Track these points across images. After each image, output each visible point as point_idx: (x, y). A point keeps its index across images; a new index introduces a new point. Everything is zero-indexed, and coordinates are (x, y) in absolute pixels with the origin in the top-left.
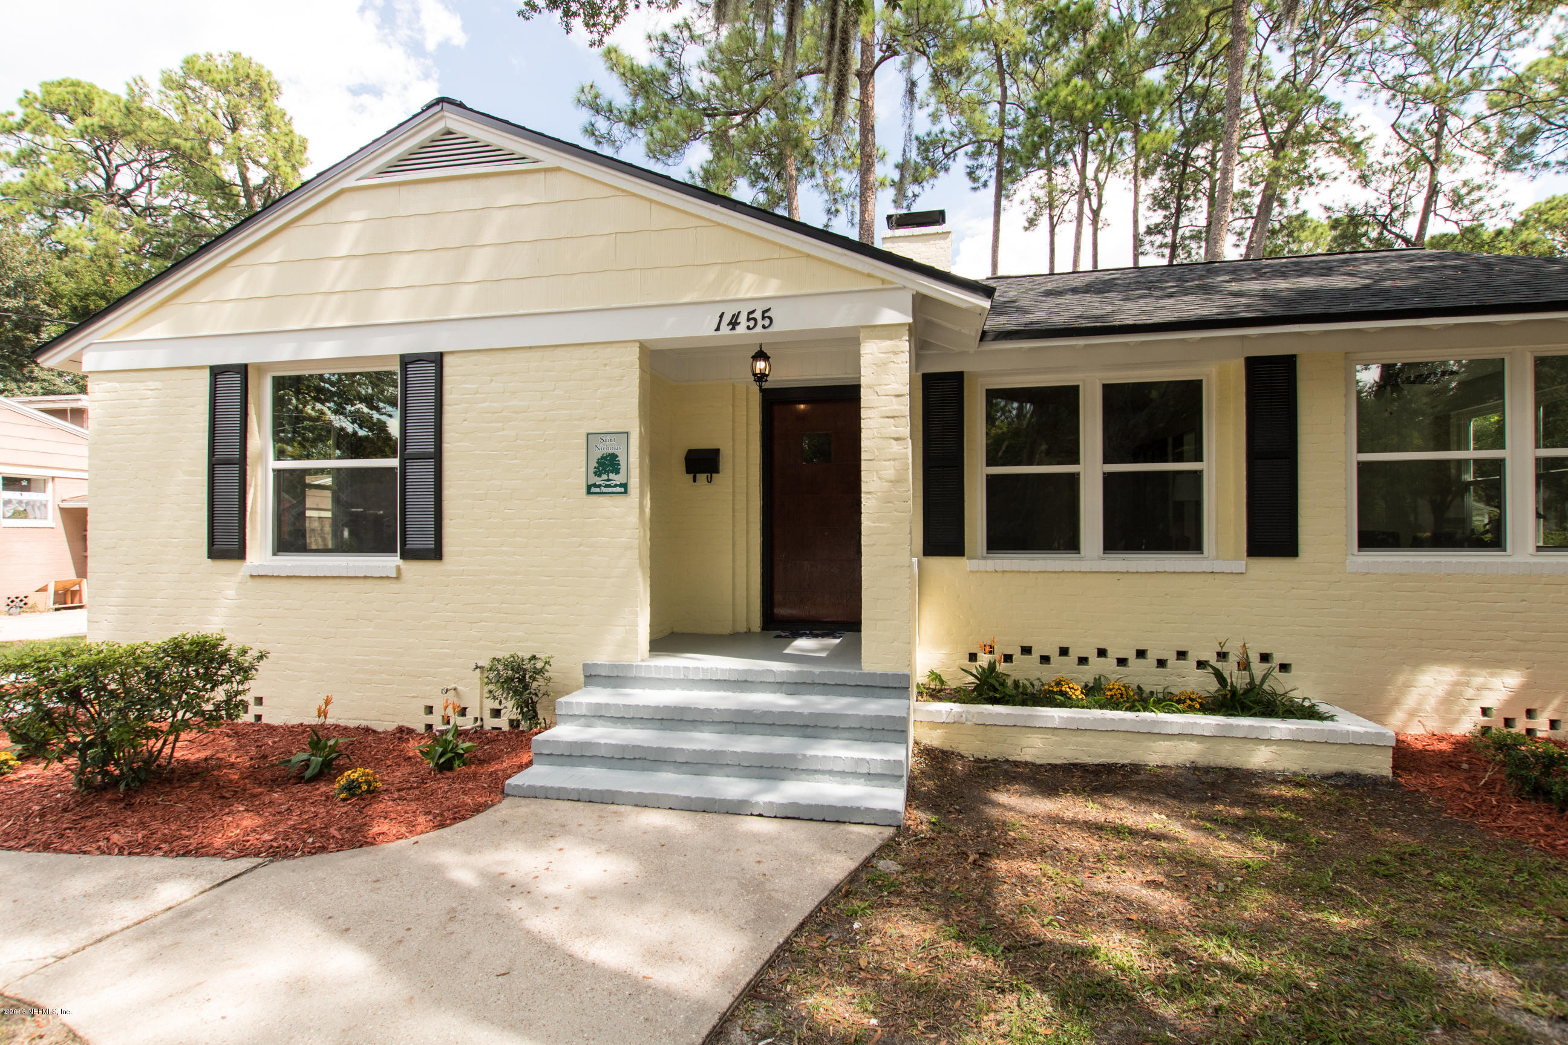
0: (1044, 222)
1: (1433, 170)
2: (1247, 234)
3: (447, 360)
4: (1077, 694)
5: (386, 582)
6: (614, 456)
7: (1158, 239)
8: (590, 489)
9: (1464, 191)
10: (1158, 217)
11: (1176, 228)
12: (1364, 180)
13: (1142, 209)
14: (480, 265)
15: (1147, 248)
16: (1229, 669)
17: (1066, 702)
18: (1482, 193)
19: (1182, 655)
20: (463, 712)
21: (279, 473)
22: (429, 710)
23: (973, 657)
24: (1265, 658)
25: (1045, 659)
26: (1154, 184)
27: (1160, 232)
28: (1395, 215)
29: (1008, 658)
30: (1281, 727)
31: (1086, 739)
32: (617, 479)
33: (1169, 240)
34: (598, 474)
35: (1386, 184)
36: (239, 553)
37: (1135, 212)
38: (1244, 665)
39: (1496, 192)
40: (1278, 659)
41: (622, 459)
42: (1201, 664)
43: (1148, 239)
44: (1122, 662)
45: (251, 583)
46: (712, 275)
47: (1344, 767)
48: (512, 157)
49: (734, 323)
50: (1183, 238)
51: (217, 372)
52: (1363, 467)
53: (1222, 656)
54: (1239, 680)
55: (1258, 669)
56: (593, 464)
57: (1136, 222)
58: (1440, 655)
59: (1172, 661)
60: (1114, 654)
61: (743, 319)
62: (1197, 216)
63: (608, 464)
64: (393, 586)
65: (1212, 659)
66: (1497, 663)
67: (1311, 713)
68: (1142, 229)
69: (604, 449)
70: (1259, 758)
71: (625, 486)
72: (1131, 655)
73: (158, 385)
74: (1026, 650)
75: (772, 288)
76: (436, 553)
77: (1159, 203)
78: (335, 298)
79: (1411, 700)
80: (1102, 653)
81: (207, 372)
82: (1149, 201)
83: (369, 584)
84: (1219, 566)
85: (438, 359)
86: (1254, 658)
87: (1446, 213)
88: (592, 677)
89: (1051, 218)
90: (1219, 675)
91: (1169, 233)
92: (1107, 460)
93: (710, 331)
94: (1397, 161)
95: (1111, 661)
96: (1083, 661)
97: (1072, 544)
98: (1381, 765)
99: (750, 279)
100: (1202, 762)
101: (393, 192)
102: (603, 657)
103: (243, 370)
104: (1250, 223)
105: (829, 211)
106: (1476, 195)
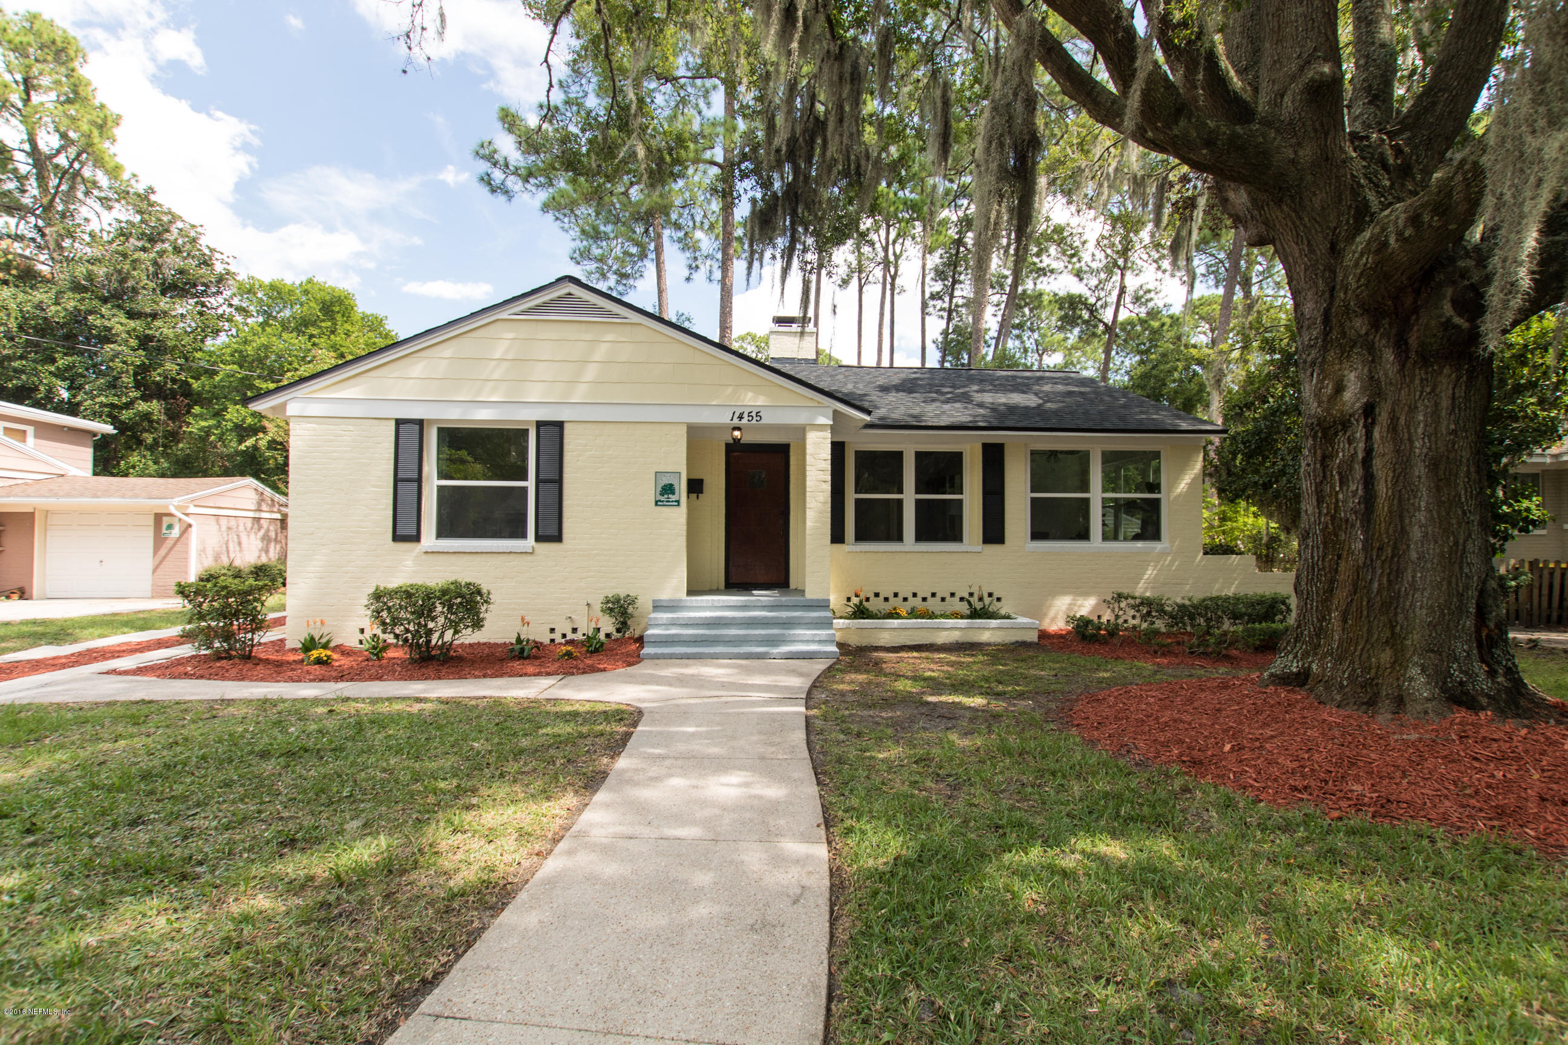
0: (854, 283)
1: (1123, 275)
2: (1003, 306)
3: (566, 426)
4: (904, 614)
5: (524, 557)
6: (671, 485)
7: (939, 304)
8: (656, 503)
9: (1141, 293)
10: (938, 287)
11: (952, 297)
12: (1079, 275)
13: (928, 279)
14: (591, 373)
15: (930, 310)
16: (974, 600)
17: (898, 616)
18: (1152, 295)
19: (953, 595)
20: (575, 630)
21: (441, 489)
22: (552, 630)
23: (849, 599)
24: (990, 595)
25: (886, 599)
26: (935, 260)
27: (940, 298)
28: (1099, 303)
29: (868, 599)
30: (994, 623)
31: (909, 633)
32: (673, 498)
33: (946, 305)
34: (662, 494)
35: (1094, 282)
36: (417, 538)
37: (923, 283)
38: (981, 599)
39: (1161, 295)
40: (995, 596)
41: (676, 487)
42: (962, 599)
43: (931, 303)
44: (924, 599)
45: (424, 557)
46: (730, 390)
47: (1019, 639)
48: (610, 314)
49: (741, 418)
50: (957, 306)
51: (399, 422)
52: (1033, 500)
53: (971, 594)
54: (978, 605)
55: (987, 600)
56: (659, 489)
57: (923, 292)
58: (1064, 593)
59: (948, 598)
60: (920, 595)
61: (745, 415)
62: (965, 290)
63: (668, 489)
64: (529, 558)
65: (966, 596)
66: (1086, 594)
67: (1008, 617)
68: (927, 295)
69: (666, 481)
70: (985, 637)
71: (678, 502)
72: (929, 595)
73: (351, 428)
74: (877, 595)
75: (761, 401)
76: (558, 538)
77: (940, 275)
78: (491, 384)
79: (1052, 614)
80: (915, 595)
81: (393, 423)
82: (932, 275)
83: (511, 557)
84: (970, 549)
85: (560, 425)
86: (986, 595)
87: (1131, 306)
88: (658, 606)
89: (860, 280)
90: (969, 603)
91: (947, 299)
92: (917, 492)
93: (728, 421)
94: (1100, 266)
95: (919, 599)
96: (905, 599)
97: (899, 538)
98: (1033, 637)
99: (750, 395)
100: (961, 640)
101: (534, 324)
102: (665, 595)
103: (420, 423)
104: (1005, 297)
105: (690, 267)
106: (1148, 296)
